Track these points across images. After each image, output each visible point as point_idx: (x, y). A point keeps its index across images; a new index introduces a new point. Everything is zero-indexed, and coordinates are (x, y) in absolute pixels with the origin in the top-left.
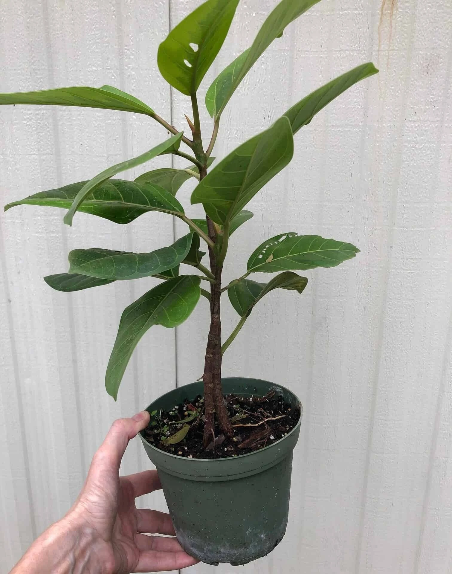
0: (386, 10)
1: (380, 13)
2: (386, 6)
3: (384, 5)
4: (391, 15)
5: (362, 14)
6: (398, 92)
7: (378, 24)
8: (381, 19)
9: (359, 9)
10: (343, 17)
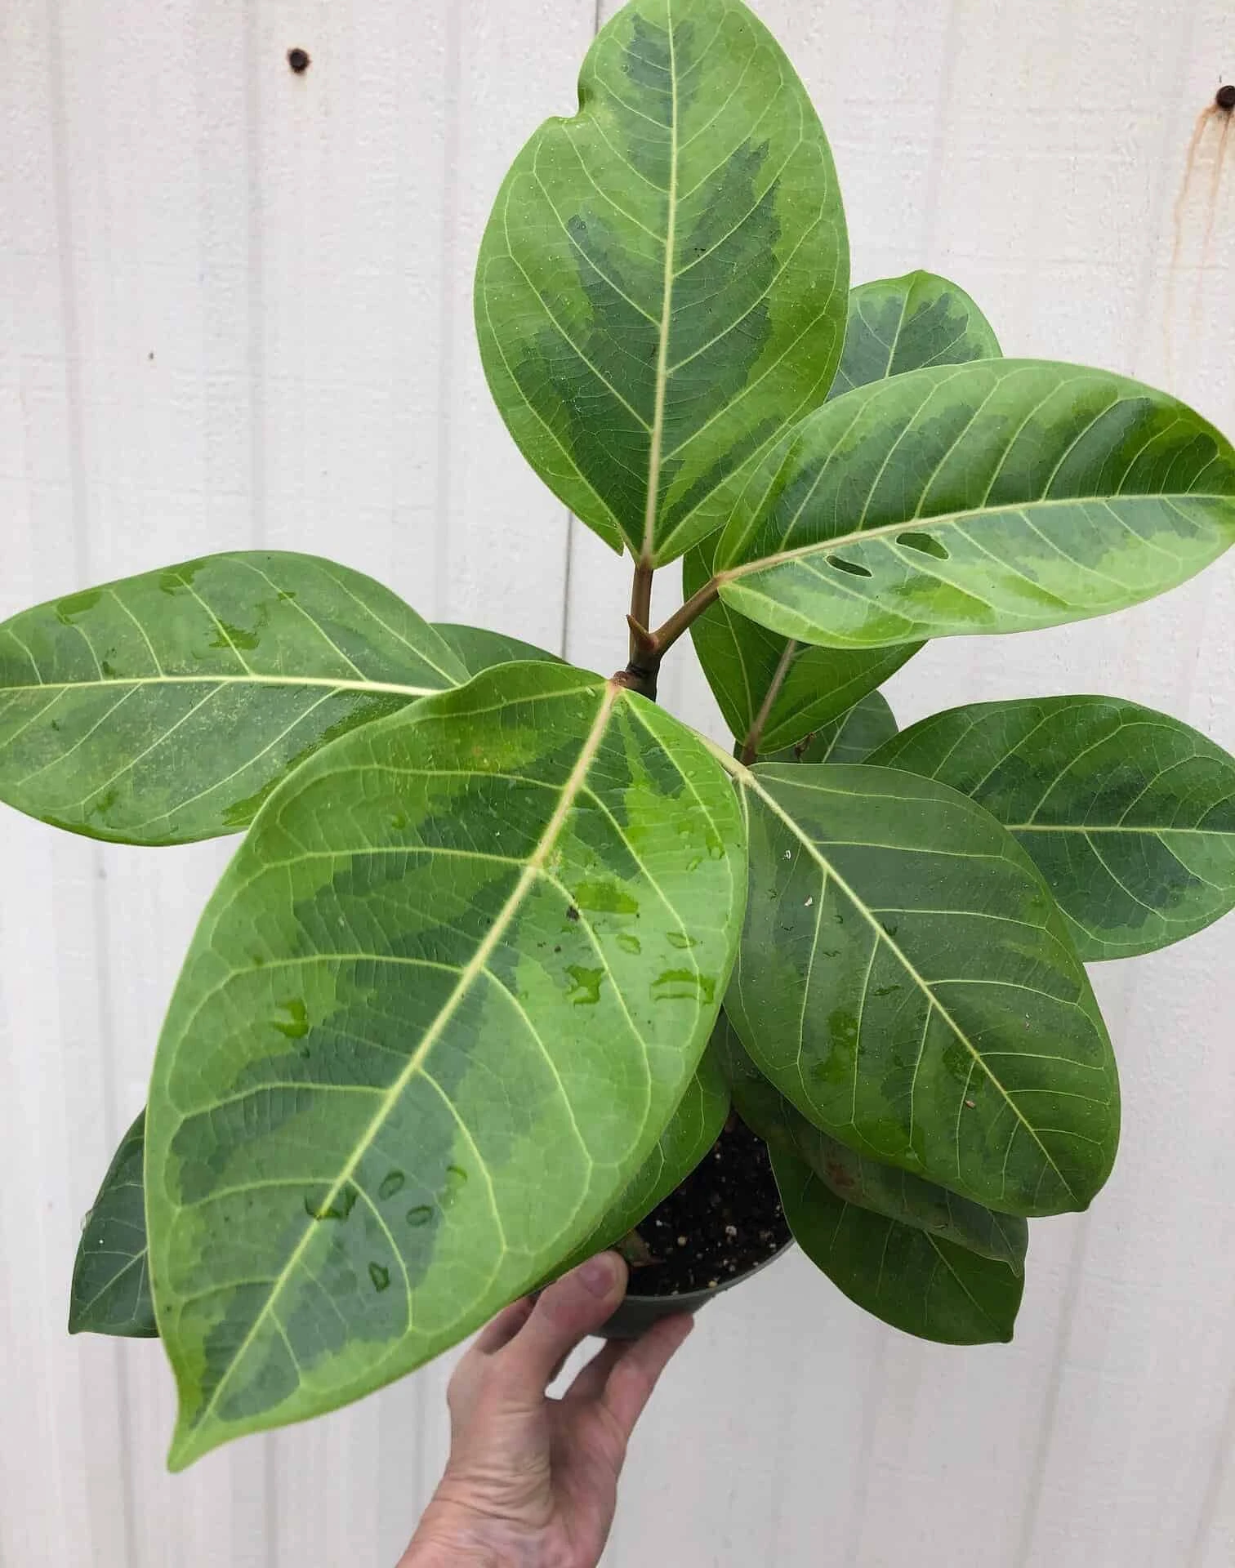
0: (1202, 156)
1: (1185, 164)
2: (1202, 144)
3: (1197, 140)
4: (1217, 171)
5: (1131, 164)
6: (1217, 384)
7: (1177, 192)
8: (1186, 178)
9: (1124, 150)
10: (1077, 168)
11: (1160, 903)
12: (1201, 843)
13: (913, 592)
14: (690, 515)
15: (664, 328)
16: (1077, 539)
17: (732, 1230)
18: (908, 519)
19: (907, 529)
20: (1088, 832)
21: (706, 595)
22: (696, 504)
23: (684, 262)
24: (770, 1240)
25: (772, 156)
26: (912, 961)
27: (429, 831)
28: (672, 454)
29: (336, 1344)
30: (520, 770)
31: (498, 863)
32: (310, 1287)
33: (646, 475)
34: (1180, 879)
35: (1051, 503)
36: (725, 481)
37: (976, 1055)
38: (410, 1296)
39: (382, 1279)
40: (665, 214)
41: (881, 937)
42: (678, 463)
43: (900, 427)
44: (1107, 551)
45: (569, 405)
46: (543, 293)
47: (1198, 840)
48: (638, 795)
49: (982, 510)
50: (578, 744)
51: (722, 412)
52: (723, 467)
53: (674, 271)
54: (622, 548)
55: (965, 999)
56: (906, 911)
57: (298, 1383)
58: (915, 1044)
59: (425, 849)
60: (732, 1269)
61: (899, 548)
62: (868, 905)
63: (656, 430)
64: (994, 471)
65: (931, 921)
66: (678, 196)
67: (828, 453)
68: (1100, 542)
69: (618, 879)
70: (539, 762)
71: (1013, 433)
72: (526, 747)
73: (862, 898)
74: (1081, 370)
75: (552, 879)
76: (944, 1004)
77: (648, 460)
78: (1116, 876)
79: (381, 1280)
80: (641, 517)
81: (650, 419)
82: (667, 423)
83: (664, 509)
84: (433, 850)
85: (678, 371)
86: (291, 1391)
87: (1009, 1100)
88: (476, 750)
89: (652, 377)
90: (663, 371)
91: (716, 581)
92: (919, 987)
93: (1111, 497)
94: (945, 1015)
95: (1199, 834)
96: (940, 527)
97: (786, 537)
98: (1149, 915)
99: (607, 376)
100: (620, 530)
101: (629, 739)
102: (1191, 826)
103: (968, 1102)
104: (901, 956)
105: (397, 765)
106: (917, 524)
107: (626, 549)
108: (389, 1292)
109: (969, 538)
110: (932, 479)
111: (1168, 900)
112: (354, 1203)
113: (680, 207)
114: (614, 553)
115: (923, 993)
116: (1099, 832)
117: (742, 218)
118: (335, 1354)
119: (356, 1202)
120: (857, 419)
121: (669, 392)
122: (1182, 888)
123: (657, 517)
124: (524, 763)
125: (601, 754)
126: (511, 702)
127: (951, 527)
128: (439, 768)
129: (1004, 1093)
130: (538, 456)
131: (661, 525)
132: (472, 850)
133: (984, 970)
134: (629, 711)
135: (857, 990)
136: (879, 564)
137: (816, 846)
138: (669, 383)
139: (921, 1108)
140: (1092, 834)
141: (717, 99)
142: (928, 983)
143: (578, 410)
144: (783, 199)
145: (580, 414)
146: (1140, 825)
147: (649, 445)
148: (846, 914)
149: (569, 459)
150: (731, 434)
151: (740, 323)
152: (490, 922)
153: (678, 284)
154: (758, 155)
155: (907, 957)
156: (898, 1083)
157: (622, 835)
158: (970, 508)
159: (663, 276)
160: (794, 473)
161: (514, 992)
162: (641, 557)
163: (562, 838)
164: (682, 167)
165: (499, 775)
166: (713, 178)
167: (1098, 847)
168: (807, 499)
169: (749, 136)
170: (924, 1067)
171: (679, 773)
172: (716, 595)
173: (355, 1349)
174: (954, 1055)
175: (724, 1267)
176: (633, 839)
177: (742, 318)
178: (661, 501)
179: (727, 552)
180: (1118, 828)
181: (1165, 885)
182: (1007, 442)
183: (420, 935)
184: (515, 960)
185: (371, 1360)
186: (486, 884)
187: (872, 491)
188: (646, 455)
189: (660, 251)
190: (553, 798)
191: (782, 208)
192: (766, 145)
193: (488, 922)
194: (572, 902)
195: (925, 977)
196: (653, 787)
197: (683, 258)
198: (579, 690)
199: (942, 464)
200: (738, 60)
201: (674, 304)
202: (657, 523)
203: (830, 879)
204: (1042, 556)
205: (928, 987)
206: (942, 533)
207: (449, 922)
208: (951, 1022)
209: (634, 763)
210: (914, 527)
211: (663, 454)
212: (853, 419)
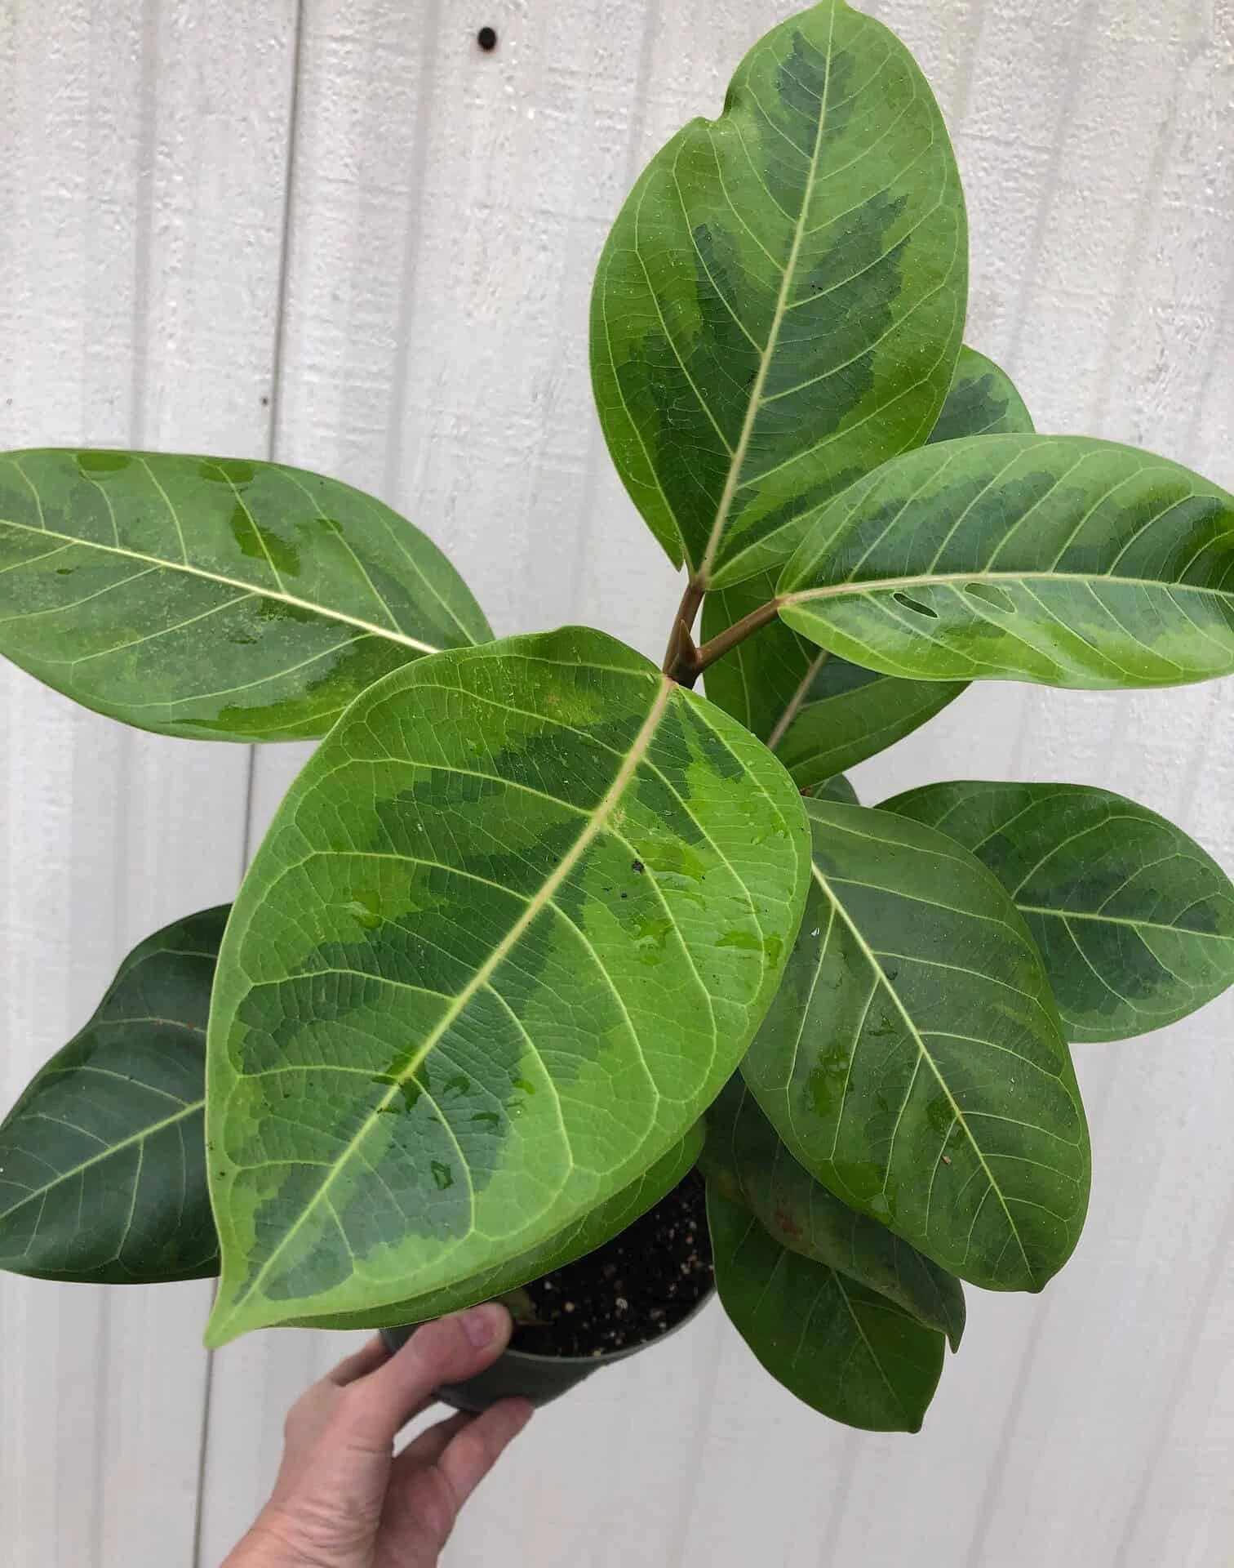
11: (1132, 992)
12: (1177, 940)
13: (977, 636)
14: (754, 546)
15: (766, 357)
16: (1137, 615)
17: (622, 1303)
18: (978, 571)
19: (976, 579)
20: (1067, 918)
21: (764, 615)
22: (761, 537)
23: (798, 297)
24: (660, 1319)
25: (908, 213)
26: (907, 1008)
27: (505, 763)
28: (750, 482)
29: (393, 1235)
30: (588, 728)
31: (566, 809)
32: (366, 1176)
33: (719, 498)
34: (1153, 973)
35: (1115, 579)
36: (796, 520)
37: (958, 1113)
38: (472, 1198)
39: (444, 1176)
40: (789, 245)
41: (881, 980)
42: (753, 493)
43: (983, 484)
44: (1164, 633)
45: (663, 414)
46: (659, 297)
47: (1174, 936)
48: (699, 774)
49: (1050, 575)
50: (638, 721)
51: (806, 453)
52: (797, 506)
53: (787, 304)
54: (681, 564)
55: (956, 1054)
56: (908, 958)
57: (351, 1271)
58: (901, 1091)
59: (500, 779)
60: (619, 1342)
61: (966, 596)
62: (872, 946)
63: (738, 456)
64: (1066, 540)
65: (931, 972)
66: (806, 229)
67: (909, 496)
68: (1157, 624)
69: (682, 843)
70: (603, 727)
71: (1090, 509)
72: (594, 710)
73: (866, 940)
74: (1162, 461)
75: (616, 834)
76: (934, 1056)
77: (725, 484)
78: (1091, 962)
79: (443, 1179)
80: (705, 539)
81: (735, 445)
82: (751, 451)
83: (729, 535)
84: (506, 782)
85: (771, 402)
86: (343, 1277)
87: (983, 1163)
88: (553, 699)
89: (745, 404)
90: (756, 399)
91: (778, 603)
92: (912, 1034)
93: (1172, 585)
94: (934, 1067)
95: (1174, 932)
96: (1008, 583)
97: (856, 569)
98: (1120, 1005)
99: (702, 394)
100: (683, 546)
101: (687, 727)
102: (1167, 923)
103: (945, 1158)
104: (898, 1002)
105: (480, 693)
106: (986, 576)
107: (685, 567)
108: (449, 1192)
109: (1036, 598)
110: (1008, 536)
111: (1140, 991)
112: (415, 1102)
113: (806, 239)
114: (673, 568)
115: (914, 1042)
116: (1077, 919)
117: (865, 266)
118: (392, 1246)
119: (419, 1101)
120: (943, 469)
121: (758, 422)
122: (1155, 982)
123: (721, 541)
124: (591, 723)
125: (659, 734)
126: (584, 664)
127: (1020, 586)
128: (518, 707)
129: (980, 1155)
130: (624, 460)
131: (722, 551)
132: (543, 791)
133: (976, 1029)
134: (685, 704)
135: (854, 1025)
136: (946, 607)
137: (827, 881)
138: (760, 414)
139: (898, 1157)
140: (1071, 920)
141: (863, 142)
142: (921, 1033)
143: (670, 420)
144: (910, 256)
145: (671, 426)
146: (1117, 916)
147: (727, 469)
148: (850, 951)
149: (652, 468)
150: (811, 476)
151: (842, 369)
152: (556, 862)
153: (789, 317)
154: (895, 208)
155: (903, 1003)
156: (880, 1126)
157: (685, 805)
158: (1039, 570)
159: (774, 305)
160: (873, 510)
161: (582, 928)
162: (697, 576)
163: (624, 800)
164: (813, 202)
165: (570, 728)
166: (845, 218)
167: (1075, 933)
168: (883, 535)
169: (888, 186)
170: (907, 1116)
171: (737, 762)
172: (776, 616)
173: (412, 1244)
174: (937, 1110)
175: (610, 1339)
176: (695, 811)
177: (845, 365)
178: (727, 527)
179: (793, 577)
180: (1096, 917)
181: (1138, 976)
182: (1082, 515)
183: (492, 857)
184: (581, 897)
185: (430, 1257)
186: (553, 824)
187: (947, 539)
188: (722, 480)
189: (777, 281)
190: (616, 763)
191: (904, 267)
192: (903, 200)
193: (555, 860)
194: (637, 856)
195: (918, 1026)
196: (713, 770)
197: (797, 293)
198: (640, 672)
199: (1018, 525)
200: (892, 106)
201: (781, 335)
202: (719, 548)
203: (838, 916)
204: (1102, 626)
205: (921, 1036)
206: (1010, 589)
207: (520, 851)
208: (938, 1076)
209: (693, 747)
210: (982, 580)
211: (740, 481)
212: (938, 468)
